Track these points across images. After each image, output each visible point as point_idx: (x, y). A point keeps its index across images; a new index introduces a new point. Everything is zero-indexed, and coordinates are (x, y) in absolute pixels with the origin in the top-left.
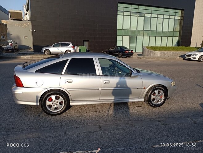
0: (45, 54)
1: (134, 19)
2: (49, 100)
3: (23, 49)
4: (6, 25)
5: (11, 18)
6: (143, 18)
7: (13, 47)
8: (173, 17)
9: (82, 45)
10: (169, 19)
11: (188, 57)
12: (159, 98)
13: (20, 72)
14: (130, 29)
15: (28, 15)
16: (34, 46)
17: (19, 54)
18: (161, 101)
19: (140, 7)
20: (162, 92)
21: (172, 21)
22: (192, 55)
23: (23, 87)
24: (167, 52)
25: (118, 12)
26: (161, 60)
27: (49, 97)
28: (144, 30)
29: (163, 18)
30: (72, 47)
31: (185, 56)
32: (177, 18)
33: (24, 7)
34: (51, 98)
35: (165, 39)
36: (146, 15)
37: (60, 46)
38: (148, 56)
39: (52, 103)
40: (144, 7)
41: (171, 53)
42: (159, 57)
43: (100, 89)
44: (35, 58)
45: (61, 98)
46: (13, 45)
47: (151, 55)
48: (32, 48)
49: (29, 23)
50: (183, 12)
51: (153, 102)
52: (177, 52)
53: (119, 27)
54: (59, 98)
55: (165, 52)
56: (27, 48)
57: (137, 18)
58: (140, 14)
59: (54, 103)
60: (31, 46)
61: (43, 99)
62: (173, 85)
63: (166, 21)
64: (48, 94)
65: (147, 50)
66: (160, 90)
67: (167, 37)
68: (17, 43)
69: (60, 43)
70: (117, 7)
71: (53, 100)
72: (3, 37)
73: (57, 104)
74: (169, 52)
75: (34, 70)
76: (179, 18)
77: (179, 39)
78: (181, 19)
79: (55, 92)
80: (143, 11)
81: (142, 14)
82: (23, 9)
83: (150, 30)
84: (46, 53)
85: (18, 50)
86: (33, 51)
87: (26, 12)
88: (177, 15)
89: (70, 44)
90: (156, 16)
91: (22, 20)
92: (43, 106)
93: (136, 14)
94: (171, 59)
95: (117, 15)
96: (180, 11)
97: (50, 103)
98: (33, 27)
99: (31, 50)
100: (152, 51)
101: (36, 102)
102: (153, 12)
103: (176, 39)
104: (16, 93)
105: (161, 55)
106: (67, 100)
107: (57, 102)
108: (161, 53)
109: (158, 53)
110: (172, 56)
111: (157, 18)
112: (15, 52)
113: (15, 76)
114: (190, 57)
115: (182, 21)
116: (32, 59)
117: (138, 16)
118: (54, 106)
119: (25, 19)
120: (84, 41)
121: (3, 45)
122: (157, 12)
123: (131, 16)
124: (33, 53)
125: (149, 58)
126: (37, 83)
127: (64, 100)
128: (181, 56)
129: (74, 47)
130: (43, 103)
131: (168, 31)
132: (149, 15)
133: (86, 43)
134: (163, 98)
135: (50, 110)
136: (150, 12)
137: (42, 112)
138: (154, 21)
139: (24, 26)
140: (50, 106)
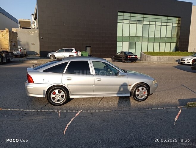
0: (50, 59)
1: (133, 26)
2: (53, 94)
3: (31, 55)
4: (17, 33)
5: (20, 26)
6: (142, 25)
7: (22, 53)
8: (171, 24)
9: (84, 51)
10: (167, 26)
11: (182, 62)
12: (143, 94)
13: (31, 71)
14: (129, 35)
15: (35, 23)
16: (41, 52)
17: (28, 59)
18: (144, 96)
19: (139, 15)
20: (145, 89)
21: (169, 28)
22: (186, 60)
23: (34, 83)
24: (163, 57)
25: (118, 20)
26: (157, 64)
27: (53, 91)
28: (142, 37)
29: (161, 25)
30: (75, 52)
31: (180, 61)
32: (174, 25)
33: (33, 16)
34: (54, 92)
35: (163, 44)
36: (145, 23)
37: (64, 51)
38: (145, 60)
39: (56, 96)
40: (142, 16)
41: (167, 58)
42: (155, 62)
43: (93, 85)
44: (41, 62)
45: (62, 92)
46: (22, 51)
47: (148, 59)
48: (39, 54)
49: (36, 31)
50: (180, 19)
51: (138, 97)
52: (173, 57)
53: (119, 33)
54: (61, 92)
55: (162, 57)
56: (34, 53)
57: (136, 25)
58: (139, 22)
59: (57, 96)
60: (38, 52)
61: (49, 93)
62: (154, 83)
63: (164, 28)
64: (52, 89)
65: (144, 54)
66: (143, 87)
67: (165, 43)
68: (25, 49)
69: (64, 48)
70: (117, 15)
71: (56, 94)
72: (14, 44)
73: (59, 96)
74: (165, 57)
75: (42, 70)
76: (176, 25)
77: (176, 44)
78: (178, 26)
79: (58, 87)
80: (142, 19)
81: (141, 22)
82: (31, 18)
83: (148, 37)
84: (52, 58)
85: (26, 55)
86: (40, 56)
87: (34, 21)
88: (175, 22)
89: (73, 50)
90: (154, 23)
91: (30, 28)
92: (49, 98)
93: (135, 22)
94: (167, 63)
95: (117, 23)
96: (177, 19)
97: (54, 96)
98: (41, 35)
99: (38, 55)
100: (149, 56)
101: (43, 94)
102: (151, 20)
103: (174, 45)
104: (28, 87)
105: (157, 60)
106: (67, 94)
107: (59, 95)
108: (157, 58)
109: (155, 58)
110: (168, 60)
111: (155, 25)
112: (24, 57)
113: (28, 74)
114: (184, 62)
115: (180, 28)
116: (38, 63)
117: (137, 23)
118: (57, 98)
119: (33, 27)
120: (86, 47)
121: (14, 50)
122: (154, 20)
123: (130, 23)
124: (40, 58)
125: (146, 62)
126: (44, 80)
127: (65, 94)
128: (177, 61)
129: (76, 52)
130: (48, 95)
131: (166, 37)
132: (148, 23)
133: (88, 49)
134: (146, 94)
135: (54, 101)
136: (148, 19)
137: (47, 104)
138: (152, 28)
139: (32, 33)
140: (54, 98)
